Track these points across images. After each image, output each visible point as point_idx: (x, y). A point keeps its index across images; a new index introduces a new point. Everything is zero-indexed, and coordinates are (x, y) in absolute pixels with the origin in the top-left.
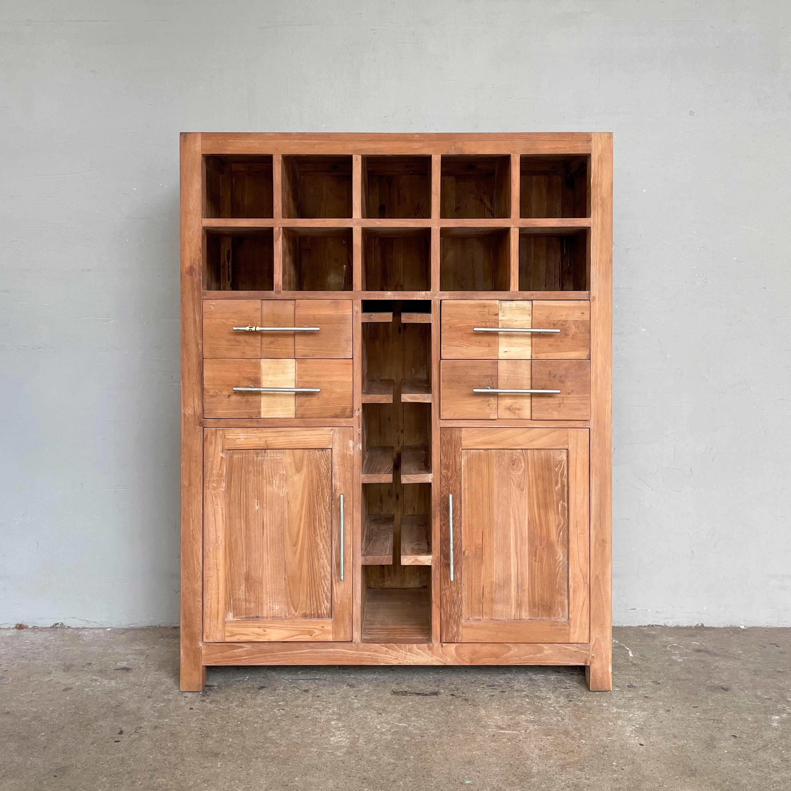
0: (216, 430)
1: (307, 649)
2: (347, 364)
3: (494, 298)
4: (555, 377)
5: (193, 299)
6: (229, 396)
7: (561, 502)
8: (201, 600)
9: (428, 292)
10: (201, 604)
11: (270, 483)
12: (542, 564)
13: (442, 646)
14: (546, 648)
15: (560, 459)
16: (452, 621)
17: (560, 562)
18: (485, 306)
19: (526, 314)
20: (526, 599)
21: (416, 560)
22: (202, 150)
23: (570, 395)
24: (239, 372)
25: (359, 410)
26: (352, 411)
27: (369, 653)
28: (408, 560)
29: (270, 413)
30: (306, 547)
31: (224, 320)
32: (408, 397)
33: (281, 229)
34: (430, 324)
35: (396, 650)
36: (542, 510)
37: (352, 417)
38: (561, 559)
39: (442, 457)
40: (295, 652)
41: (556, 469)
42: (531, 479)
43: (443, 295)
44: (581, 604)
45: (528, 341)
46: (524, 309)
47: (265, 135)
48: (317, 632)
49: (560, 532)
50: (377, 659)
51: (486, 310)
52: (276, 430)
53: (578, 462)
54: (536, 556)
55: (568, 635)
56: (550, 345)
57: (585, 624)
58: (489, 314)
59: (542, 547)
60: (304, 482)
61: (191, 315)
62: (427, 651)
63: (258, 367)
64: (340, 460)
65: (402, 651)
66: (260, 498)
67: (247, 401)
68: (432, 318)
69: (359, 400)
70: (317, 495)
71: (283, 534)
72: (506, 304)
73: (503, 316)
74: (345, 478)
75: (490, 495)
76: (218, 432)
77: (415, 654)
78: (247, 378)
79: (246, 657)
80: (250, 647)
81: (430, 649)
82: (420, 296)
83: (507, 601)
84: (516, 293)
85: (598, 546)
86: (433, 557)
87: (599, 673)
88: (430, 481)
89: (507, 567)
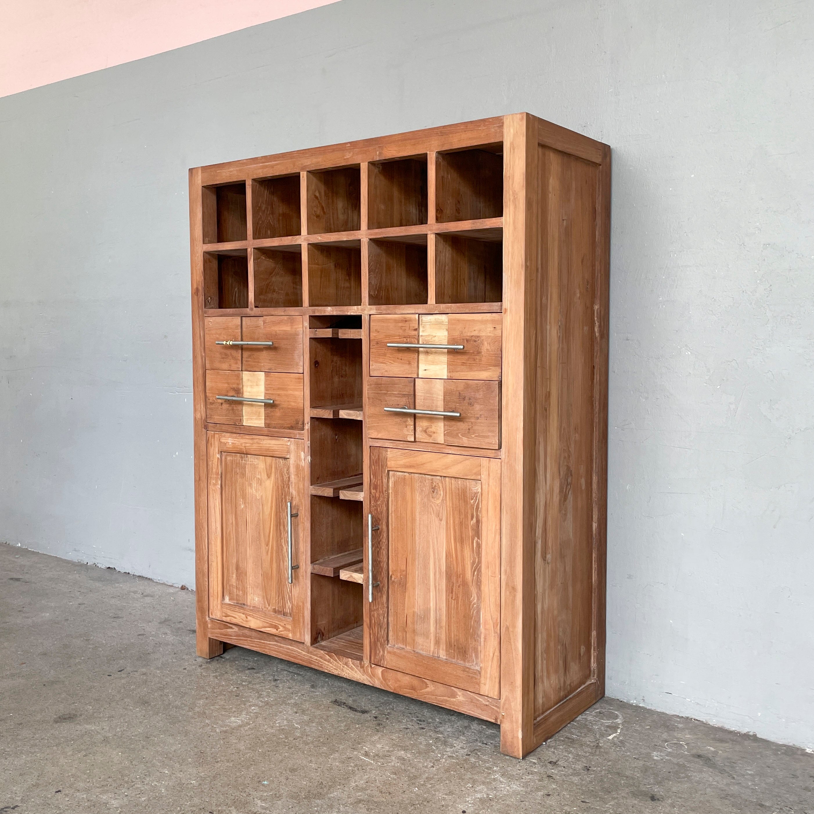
0: (214, 434)
1: (273, 642)
2: (299, 379)
3: (413, 312)
4: (464, 399)
5: (199, 317)
6: (222, 404)
7: (476, 539)
8: (207, 580)
9: (359, 306)
10: (207, 584)
11: (250, 485)
12: (457, 603)
13: (371, 666)
14: (459, 693)
15: (475, 491)
16: (379, 644)
17: (474, 604)
18: (406, 321)
19: (443, 329)
20: (443, 637)
21: (351, 576)
22: (202, 182)
23: (479, 421)
24: (228, 383)
25: (308, 424)
26: (303, 424)
27: (316, 658)
28: (345, 575)
29: (249, 421)
30: (275, 548)
31: (217, 336)
32: (344, 413)
33: (252, 249)
34: (361, 340)
35: (336, 661)
36: (458, 544)
37: (303, 430)
38: (475, 601)
39: (372, 476)
40: (266, 642)
41: (472, 501)
42: (448, 509)
43: (371, 309)
44: (491, 655)
45: (444, 358)
46: (441, 323)
47: (240, 162)
48: (281, 629)
49: (475, 571)
50: (322, 665)
51: (407, 324)
52: (252, 437)
53: (490, 496)
54: (452, 593)
55: (479, 684)
56: (463, 364)
57: (495, 678)
58: (409, 328)
59: (458, 584)
60: (273, 487)
61: (198, 331)
62: (359, 668)
63: (239, 378)
64: (295, 470)
65: (341, 663)
66: (244, 497)
67: (233, 409)
68: (362, 334)
69: (309, 413)
70: (282, 501)
71: (259, 533)
72: (425, 319)
73: (423, 331)
74: (298, 488)
75: (413, 520)
76: (215, 435)
77: (350, 668)
78: (232, 388)
79: (235, 638)
80: (237, 629)
81: (362, 667)
82: (352, 311)
83: (426, 635)
84: (432, 306)
85: (508, 593)
86: (364, 576)
87: (509, 737)
88: (362, 500)
89: (427, 600)
